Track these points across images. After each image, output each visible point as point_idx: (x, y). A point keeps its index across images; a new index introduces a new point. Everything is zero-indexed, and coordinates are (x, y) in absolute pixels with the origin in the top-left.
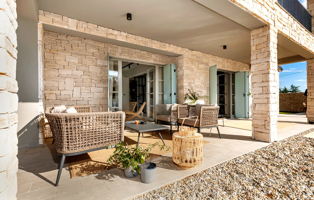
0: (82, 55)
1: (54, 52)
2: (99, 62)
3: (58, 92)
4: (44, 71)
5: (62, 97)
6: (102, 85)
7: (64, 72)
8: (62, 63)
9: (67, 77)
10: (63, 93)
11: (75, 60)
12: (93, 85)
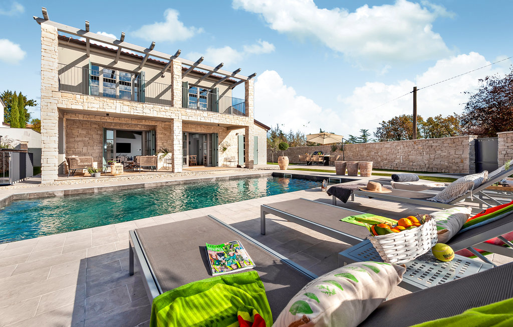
0: (88, 129)
1: (71, 128)
2: (99, 132)
3: (74, 150)
4: (67, 139)
5: (76, 152)
6: (101, 145)
7: (78, 139)
8: (77, 134)
9: (80, 141)
10: (77, 150)
11: (84, 132)
12: (95, 145)
